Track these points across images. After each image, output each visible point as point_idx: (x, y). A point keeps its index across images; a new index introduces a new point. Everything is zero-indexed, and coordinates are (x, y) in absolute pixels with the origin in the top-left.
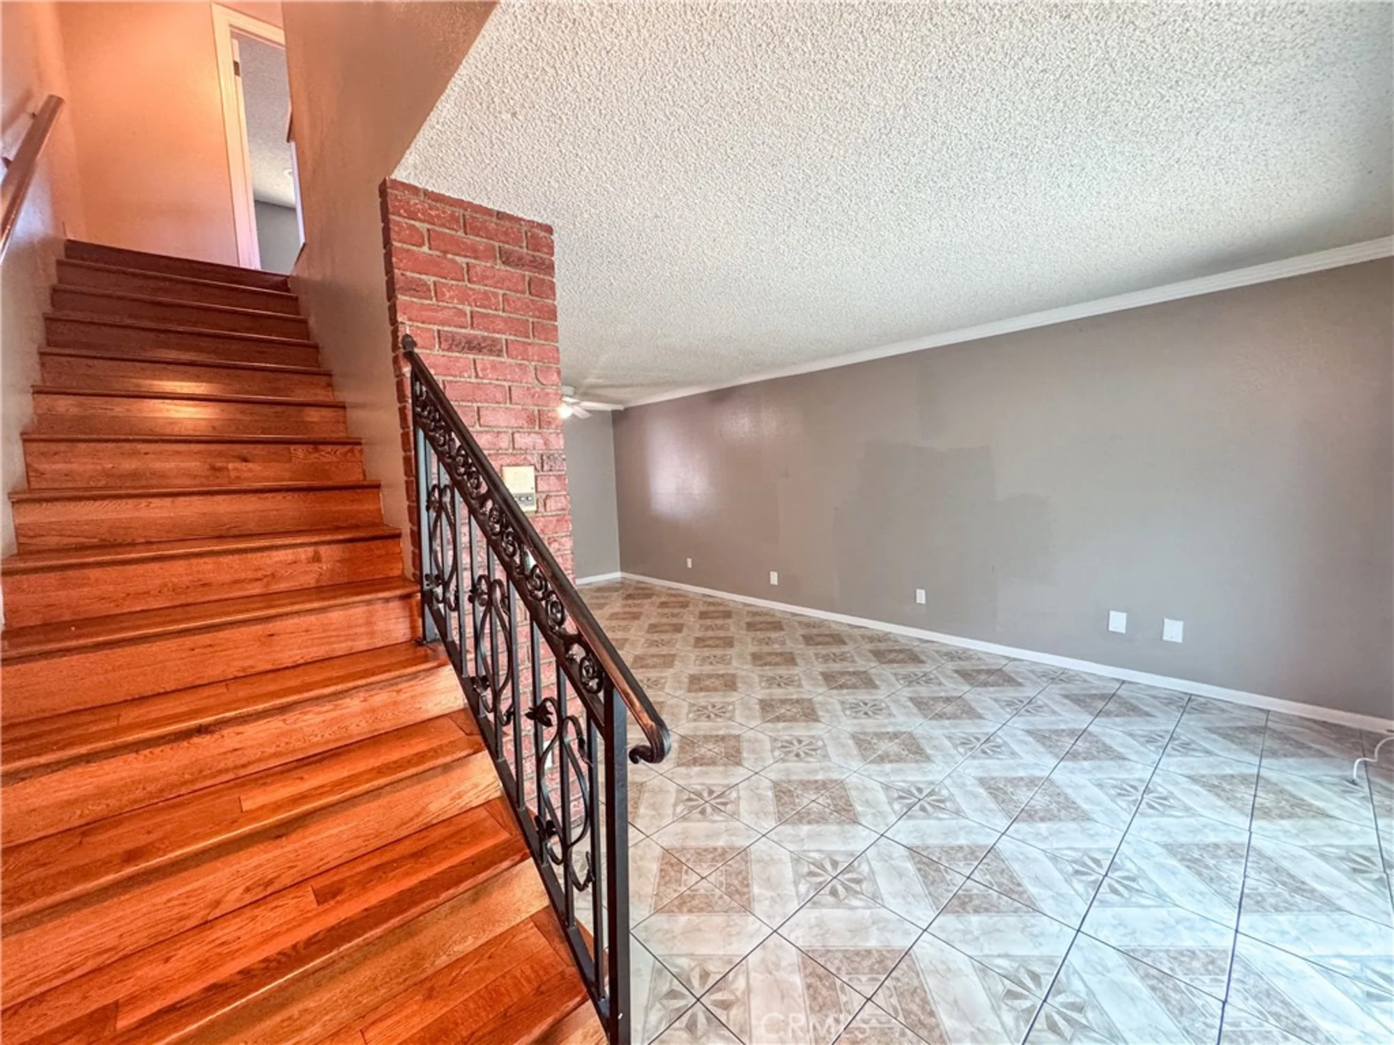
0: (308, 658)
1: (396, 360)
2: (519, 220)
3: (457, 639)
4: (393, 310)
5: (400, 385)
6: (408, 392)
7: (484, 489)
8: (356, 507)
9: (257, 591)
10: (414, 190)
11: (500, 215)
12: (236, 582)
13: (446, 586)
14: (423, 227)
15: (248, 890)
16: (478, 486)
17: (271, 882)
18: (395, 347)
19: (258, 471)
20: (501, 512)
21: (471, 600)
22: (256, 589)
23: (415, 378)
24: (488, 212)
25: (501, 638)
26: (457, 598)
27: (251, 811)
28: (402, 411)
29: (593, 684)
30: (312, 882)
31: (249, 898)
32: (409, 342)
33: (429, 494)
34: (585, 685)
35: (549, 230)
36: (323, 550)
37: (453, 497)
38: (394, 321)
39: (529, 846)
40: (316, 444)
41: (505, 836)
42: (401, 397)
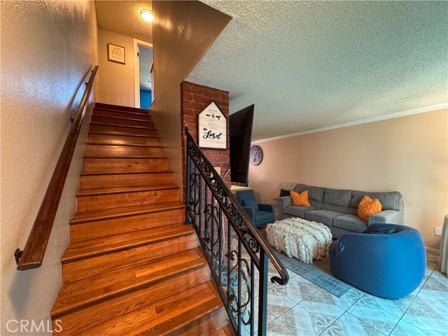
0: (153, 226)
1: (182, 134)
2: (219, 90)
3: (198, 224)
4: (182, 119)
5: (183, 142)
6: (185, 144)
7: (212, 176)
8: (165, 178)
9: (139, 204)
10: (190, 83)
11: (214, 89)
12: (134, 201)
13: (195, 206)
14: (192, 94)
15: (136, 305)
16: (210, 175)
17: (142, 303)
18: (182, 130)
19: (139, 167)
20: (218, 184)
21: (205, 212)
22: (139, 203)
23: (188, 140)
24: (210, 88)
25: (215, 226)
26: (199, 211)
27: (138, 278)
28: (183, 150)
29: (255, 250)
30: (155, 304)
31: (136, 308)
32: (187, 129)
33: (191, 176)
34: (251, 249)
35: (227, 93)
36: (158, 192)
37: (200, 178)
38: (182, 122)
39: (223, 302)
40: (155, 159)
41: (214, 296)
42: (183, 146)
